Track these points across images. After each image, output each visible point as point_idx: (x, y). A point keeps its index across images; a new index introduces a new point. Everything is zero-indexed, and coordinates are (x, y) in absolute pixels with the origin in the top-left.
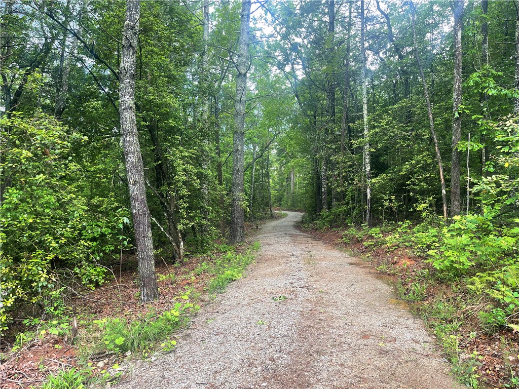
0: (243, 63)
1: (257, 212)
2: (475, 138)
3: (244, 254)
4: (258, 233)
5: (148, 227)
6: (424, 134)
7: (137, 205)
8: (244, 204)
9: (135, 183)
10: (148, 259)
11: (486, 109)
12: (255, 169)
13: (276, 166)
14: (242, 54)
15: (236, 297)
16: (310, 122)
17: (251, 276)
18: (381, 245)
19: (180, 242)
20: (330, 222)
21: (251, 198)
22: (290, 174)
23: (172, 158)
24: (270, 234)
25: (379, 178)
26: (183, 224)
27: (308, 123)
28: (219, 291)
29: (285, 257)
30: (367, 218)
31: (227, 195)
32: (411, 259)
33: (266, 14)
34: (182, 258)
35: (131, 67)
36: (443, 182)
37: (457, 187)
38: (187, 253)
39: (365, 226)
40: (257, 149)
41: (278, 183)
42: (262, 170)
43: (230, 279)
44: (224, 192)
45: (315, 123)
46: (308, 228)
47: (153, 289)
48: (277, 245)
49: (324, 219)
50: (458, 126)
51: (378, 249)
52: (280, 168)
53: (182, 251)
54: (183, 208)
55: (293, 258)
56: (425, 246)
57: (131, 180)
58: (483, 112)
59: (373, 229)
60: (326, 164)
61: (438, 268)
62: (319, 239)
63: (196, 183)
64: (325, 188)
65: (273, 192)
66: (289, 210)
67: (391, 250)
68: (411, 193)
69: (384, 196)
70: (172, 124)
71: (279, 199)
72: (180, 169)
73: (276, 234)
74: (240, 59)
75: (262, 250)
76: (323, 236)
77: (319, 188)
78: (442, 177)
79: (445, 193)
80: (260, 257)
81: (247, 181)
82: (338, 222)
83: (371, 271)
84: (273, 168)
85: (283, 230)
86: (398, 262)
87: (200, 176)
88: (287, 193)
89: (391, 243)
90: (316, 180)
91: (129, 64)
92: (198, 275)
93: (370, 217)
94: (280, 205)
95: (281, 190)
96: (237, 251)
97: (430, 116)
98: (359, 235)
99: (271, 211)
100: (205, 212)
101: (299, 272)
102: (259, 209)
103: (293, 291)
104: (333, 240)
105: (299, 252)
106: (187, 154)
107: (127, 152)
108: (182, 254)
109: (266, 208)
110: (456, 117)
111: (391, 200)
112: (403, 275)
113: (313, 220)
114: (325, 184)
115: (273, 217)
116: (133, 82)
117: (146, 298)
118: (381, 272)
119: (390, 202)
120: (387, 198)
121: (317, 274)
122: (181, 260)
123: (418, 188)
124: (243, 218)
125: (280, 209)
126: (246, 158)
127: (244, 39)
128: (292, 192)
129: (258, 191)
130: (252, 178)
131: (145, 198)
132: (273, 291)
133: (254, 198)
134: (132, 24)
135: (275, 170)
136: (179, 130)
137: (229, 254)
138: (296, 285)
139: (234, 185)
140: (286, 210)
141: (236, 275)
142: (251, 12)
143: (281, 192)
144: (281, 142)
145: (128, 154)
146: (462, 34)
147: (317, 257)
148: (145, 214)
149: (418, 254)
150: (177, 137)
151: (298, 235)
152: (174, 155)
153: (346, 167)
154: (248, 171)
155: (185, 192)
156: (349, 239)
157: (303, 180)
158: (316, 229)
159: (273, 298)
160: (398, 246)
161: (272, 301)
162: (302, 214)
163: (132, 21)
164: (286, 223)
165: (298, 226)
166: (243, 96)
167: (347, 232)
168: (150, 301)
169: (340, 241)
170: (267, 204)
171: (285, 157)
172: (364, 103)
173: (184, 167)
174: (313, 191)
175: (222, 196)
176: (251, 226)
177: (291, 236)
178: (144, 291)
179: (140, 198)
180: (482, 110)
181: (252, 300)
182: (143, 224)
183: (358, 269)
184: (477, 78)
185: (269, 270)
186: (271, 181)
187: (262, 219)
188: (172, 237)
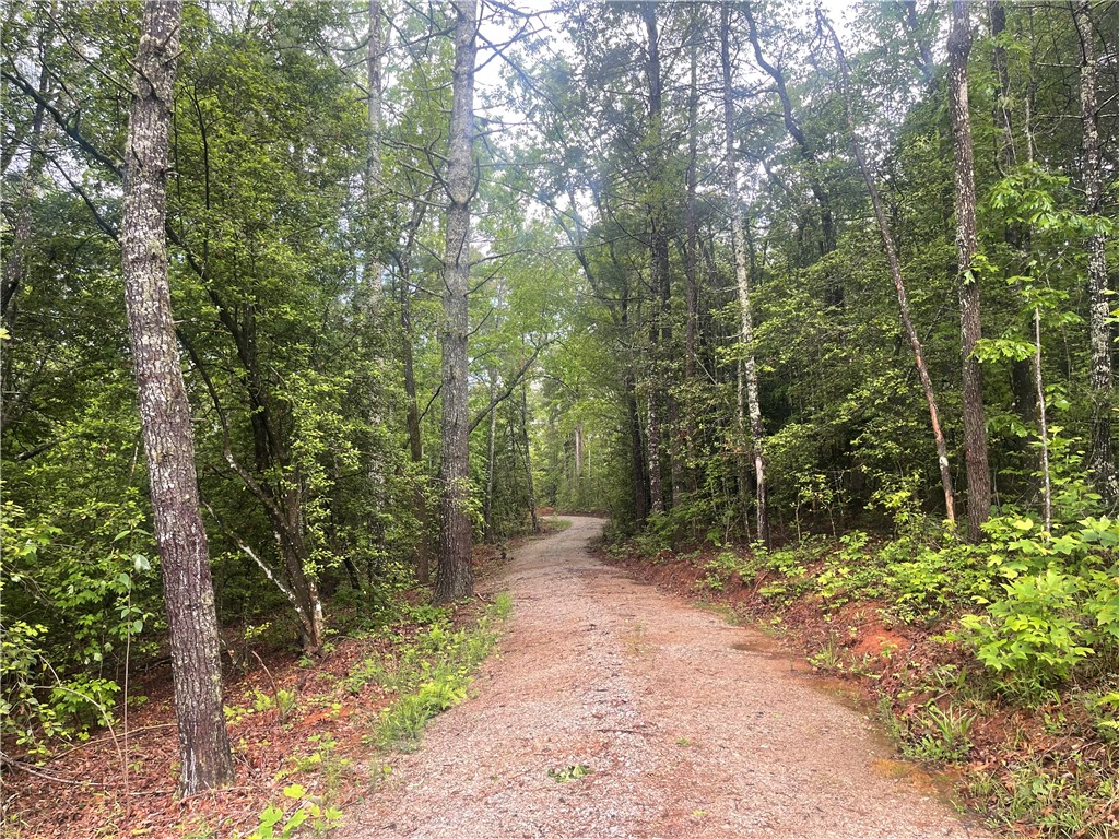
0: (460, 179)
1: (503, 520)
2: (1013, 332)
3: (471, 627)
4: (506, 568)
5: (202, 579)
6: (885, 327)
7: (170, 520)
8: (470, 505)
9: (164, 460)
10: (203, 669)
11: (1035, 262)
12: (497, 425)
13: (540, 418)
14: (457, 160)
15: (448, 769)
16: (614, 316)
17: (489, 696)
18: (802, 594)
19: (313, 604)
20: (671, 538)
21: (489, 489)
22: (573, 435)
23: (288, 396)
24: (535, 571)
25: (784, 432)
26: (318, 562)
27: (611, 320)
28: (404, 744)
29: (574, 633)
30: (760, 528)
31: (430, 484)
32: (892, 633)
33: (510, 86)
34: (319, 642)
35: (155, 151)
36: (939, 437)
37: (981, 447)
38: (332, 631)
39: (758, 548)
40: (500, 381)
41: (547, 455)
42: (511, 426)
43: (433, 707)
44: (423, 478)
45: (624, 318)
46: (619, 553)
47: (215, 753)
48: (552, 600)
49: (657, 532)
50: (972, 304)
51: (798, 607)
52: (551, 422)
53: (319, 627)
54: (317, 520)
55: (593, 638)
56: (922, 596)
57: (153, 453)
58: (1029, 269)
59: (779, 556)
60: (656, 407)
61: (999, 667)
62: (649, 581)
63: (351, 457)
64: (654, 461)
65: (536, 474)
66: (572, 514)
67: (832, 606)
68: (865, 467)
69: (798, 475)
70: (288, 317)
71: (552, 490)
72: (307, 425)
73: (547, 570)
74: (454, 171)
75: (518, 615)
76: (657, 572)
77: (640, 462)
78: (936, 426)
79: (946, 463)
80: (512, 635)
81: (479, 453)
82: (691, 539)
83: (796, 666)
84: (535, 422)
85: (562, 560)
86: (861, 642)
87: (361, 440)
88: (568, 476)
89: (830, 589)
90: (633, 443)
91: (148, 144)
92: (352, 694)
93: (765, 525)
94: (554, 502)
95: (553, 470)
96: (456, 621)
97: (899, 287)
98: (746, 569)
99: (534, 517)
100: (377, 526)
101: (615, 679)
102: (507, 514)
103: (606, 746)
104: (683, 583)
105: (606, 619)
106: (326, 388)
107: (142, 375)
108: (319, 634)
109: (521, 509)
110: (967, 282)
111: (816, 486)
112: (884, 677)
113: (629, 535)
114: (655, 453)
115: (539, 531)
116: (162, 192)
117: (195, 782)
118: (821, 671)
119: (814, 489)
120: (808, 479)
121: (662, 682)
122: (316, 649)
123: (879, 454)
124: (469, 537)
125: (553, 511)
126: (476, 402)
127: (461, 126)
128: (578, 473)
129: (503, 474)
130: (489, 444)
131: (194, 501)
132: (550, 745)
133: (494, 488)
134: (158, 41)
135: (539, 427)
136: (309, 330)
137: (436, 631)
138: (609, 722)
139: (445, 459)
140: (566, 514)
141: (451, 695)
142: (477, 66)
143: (553, 475)
144: (552, 363)
145: (145, 382)
146: (969, 92)
147: (652, 630)
148: (194, 544)
149: (908, 620)
150: (302, 347)
151: (600, 571)
152: (295, 390)
153: (704, 411)
154: (480, 430)
155: (319, 479)
156: (721, 581)
157: (602, 446)
158: (640, 557)
159: (552, 773)
160: (849, 597)
161: (550, 781)
162: (603, 521)
163: (159, 35)
164: (567, 544)
165: (598, 548)
166: (462, 255)
167: (713, 564)
168: (206, 788)
169: (700, 584)
170: (525, 502)
171: (561, 396)
172: (738, 265)
173: (318, 418)
174: (626, 469)
175: (419, 488)
176: (489, 553)
177: (584, 574)
178: (190, 761)
179: (179, 499)
180: (1024, 265)
181: (492, 778)
182: (187, 571)
183: (761, 662)
184: (1013, 191)
185: (537, 675)
186: (531, 449)
187: (515, 535)
188: (294, 593)
